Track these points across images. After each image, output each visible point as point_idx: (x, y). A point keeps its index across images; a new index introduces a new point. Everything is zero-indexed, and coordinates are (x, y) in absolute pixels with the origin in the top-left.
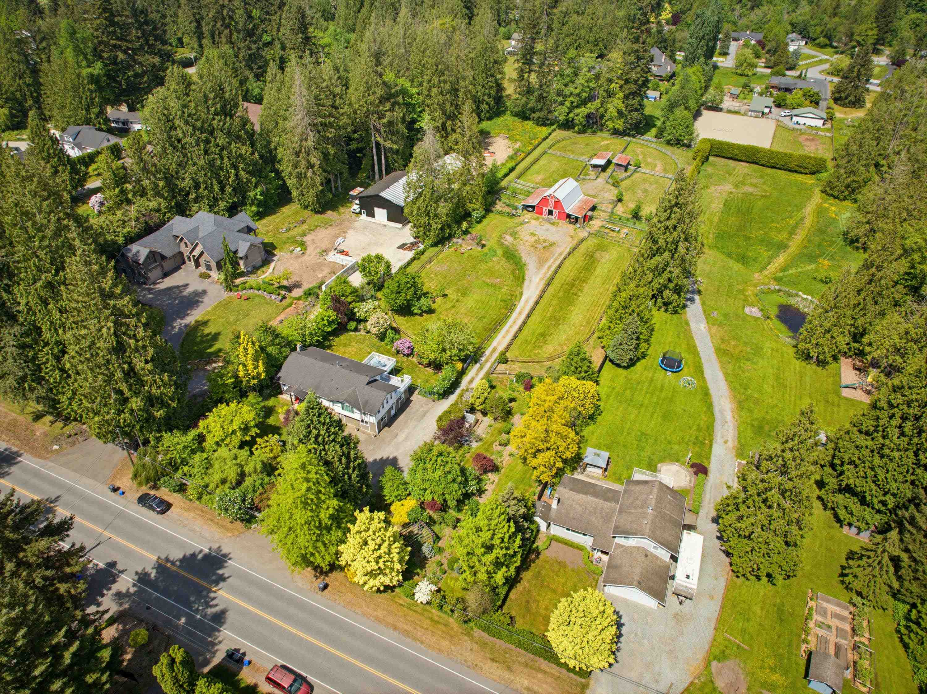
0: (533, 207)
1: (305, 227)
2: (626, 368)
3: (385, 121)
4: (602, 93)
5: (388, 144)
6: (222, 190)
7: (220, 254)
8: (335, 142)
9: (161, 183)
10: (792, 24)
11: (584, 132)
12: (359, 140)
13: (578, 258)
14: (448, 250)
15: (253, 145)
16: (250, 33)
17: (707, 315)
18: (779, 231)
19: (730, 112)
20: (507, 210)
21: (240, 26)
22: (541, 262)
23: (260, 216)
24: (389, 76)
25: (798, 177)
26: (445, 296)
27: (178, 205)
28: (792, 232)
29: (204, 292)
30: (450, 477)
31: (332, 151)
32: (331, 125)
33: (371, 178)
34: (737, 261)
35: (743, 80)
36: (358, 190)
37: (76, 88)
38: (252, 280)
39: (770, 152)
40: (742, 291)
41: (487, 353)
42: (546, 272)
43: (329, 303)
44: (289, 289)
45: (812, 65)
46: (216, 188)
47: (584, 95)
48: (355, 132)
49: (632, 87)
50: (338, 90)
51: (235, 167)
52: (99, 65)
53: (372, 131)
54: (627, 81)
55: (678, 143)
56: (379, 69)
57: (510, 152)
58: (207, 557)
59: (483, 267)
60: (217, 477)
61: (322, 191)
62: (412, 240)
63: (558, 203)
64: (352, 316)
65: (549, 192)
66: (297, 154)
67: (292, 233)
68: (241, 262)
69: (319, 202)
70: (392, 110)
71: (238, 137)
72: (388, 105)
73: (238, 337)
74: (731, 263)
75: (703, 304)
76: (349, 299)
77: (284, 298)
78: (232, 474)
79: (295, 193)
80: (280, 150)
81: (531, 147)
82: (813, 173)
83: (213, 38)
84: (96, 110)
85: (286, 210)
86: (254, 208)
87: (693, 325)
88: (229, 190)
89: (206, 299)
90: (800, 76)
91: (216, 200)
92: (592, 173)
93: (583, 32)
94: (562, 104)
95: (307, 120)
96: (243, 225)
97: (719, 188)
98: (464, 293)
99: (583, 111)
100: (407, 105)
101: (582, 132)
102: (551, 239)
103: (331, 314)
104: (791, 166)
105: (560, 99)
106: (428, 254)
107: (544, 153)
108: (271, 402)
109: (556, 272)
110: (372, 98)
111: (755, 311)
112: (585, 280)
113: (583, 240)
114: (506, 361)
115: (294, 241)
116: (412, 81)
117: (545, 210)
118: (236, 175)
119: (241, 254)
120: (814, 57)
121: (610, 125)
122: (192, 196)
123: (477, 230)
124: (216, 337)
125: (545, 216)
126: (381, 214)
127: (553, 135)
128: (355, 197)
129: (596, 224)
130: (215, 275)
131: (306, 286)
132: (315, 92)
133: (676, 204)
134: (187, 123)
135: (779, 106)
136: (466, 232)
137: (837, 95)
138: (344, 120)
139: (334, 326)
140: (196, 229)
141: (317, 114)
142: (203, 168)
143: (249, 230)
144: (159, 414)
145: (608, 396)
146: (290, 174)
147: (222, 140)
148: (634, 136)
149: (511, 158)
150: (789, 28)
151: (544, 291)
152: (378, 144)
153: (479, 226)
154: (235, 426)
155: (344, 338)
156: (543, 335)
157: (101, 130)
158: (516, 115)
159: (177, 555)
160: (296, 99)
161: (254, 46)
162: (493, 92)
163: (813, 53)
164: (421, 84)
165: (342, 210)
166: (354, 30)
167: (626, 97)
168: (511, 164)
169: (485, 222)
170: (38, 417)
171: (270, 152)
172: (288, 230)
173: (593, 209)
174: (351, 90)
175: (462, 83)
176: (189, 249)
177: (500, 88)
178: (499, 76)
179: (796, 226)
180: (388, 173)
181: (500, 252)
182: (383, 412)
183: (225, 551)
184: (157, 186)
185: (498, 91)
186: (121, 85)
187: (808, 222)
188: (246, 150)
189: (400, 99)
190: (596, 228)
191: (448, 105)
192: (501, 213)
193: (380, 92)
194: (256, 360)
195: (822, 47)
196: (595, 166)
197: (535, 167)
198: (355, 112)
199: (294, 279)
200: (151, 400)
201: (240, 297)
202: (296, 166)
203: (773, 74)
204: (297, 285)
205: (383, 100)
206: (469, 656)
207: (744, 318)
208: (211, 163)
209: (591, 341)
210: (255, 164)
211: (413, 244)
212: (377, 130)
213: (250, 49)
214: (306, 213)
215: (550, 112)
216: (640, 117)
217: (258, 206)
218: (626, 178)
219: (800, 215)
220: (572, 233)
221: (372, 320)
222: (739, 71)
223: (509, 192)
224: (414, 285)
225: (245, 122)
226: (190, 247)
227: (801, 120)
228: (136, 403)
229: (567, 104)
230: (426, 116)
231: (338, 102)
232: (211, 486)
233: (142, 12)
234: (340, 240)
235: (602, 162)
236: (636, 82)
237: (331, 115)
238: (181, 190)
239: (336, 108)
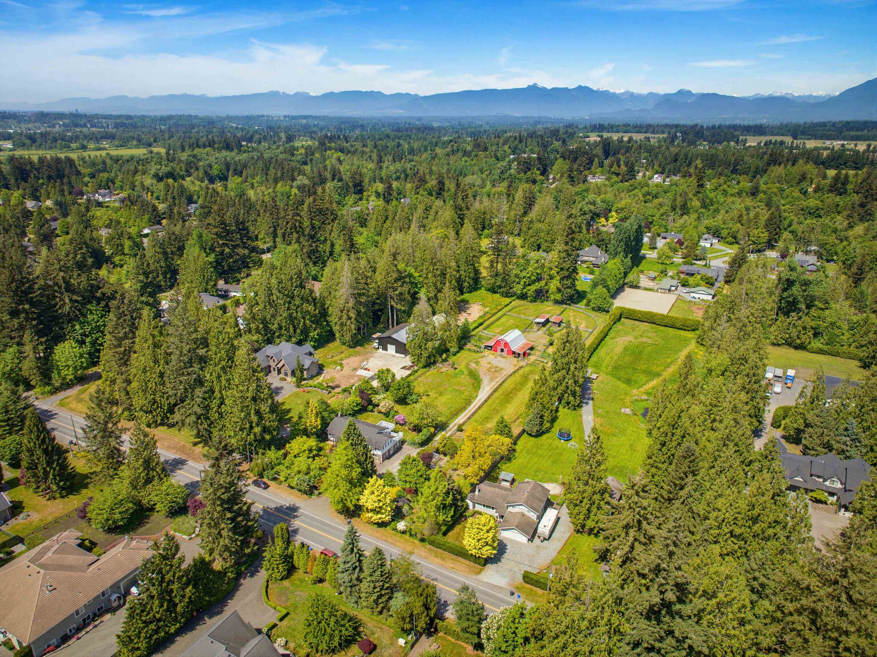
0: (491, 347)
1: (343, 355)
2: (536, 436)
3: (397, 292)
4: (546, 277)
5: (399, 307)
6: (295, 331)
7: (294, 365)
8: (366, 305)
9: (261, 326)
10: (707, 228)
11: (535, 301)
12: (380, 304)
13: (517, 377)
14: (433, 371)
15: (315, 305)
16: (312, 237)
17: (595, 412)
18: (658, 366)
19: (646, 289)
20: (474, 348)
21: (306, 233)
22: (492, 379)
23: (315, 348)
24: (401, 266)
25: (682, 332)
26: (428, 395)
27: (268, 339)
28: (668, 366)
29: (282, 388)
30: (419, 474)
31: (363, 310)
32: (363, 294)
33: (387, 328)
34: (624, 382)
35: (661, 267)
36: (378, 335)
37: (203, 270)
38: (311, 382)
39: (666, 317)
40: (622, 400)
41: (451, 426)
42: (494, 384)
43: (357, 393)
44: (333, 388)
45: (716, 257)
46: (291, 330)
47: (533, 278)
48: (378, 299)
49: (566, 273)
50: (369, 274)
51: (304, 318)
52: (213, 255)
53: (389, 299)
54: (562, 269)
55: (599, 309)
56: (395, 262)
57: (481, 313)
58: (288, 508)
59: (454, 380)
60: (296, 469)
61: (355, 334)
62: (410, 364)
63: (506, 344)
64: (370, 402)
65: (502, 337)
66: (342, 311)
67: (334, 359)
68: (305, 373)
69: (352, 341)
70: (402, 286)
71: (308, 301)
72: (400, 283)
73: (308, 403)
74: (619, 383)
75: (594, 406)
76: (369, 392)
77: (330, 392)
78: (304, 469)
79: (337, 335)
80: (331, 309)
81: (496, 311)
82: (694, 330)
83: (284, 237)
84: (212, 283)
85: (331, 345)
86: (312, 343)
87: (584, 417)
88: (298, 331)
89: (283, 391)
90: (706, 265)
91: (290, 337)
92: (535, 328)
93: (542, 235)
94: (519, 283)
95: (350, 291)
96: (307, 351)
97: (623, 339)
98: (441, 394)
99: (533, 288)
100: (411, 283)
101: (534, 300)
102: (501, 366)
103: (359, 400)
104: (678, 325)
105: (517, 280)
106: (420, 372)
107: (504, 314)
108: (321, 445)
109: (501, 385)
110: (390, 279)
111: (628, 411)
112: (519, 390)
113: (521, 367)
114: (461, 430)
115: (335, 363)
116: (416, 268)
117: (499, 349)
118: (304, 323)
119: (305, 368)
120: (722, 251)
121: (552, 297)
122: (276, 334)
123: (452, 359)
124: (289, 411)
125: (499, 352)
126: (391, 349)
127: (513, 303)
128: (375, 339)
129: (532, 358)
130: (289, 379)
131: (343, 387)
132: (356, 275)
133: (567, 341)
134: (280, 292)
135: (684, 285)
136: (445, 360)
137: (727, 279)
138: (372, 291)
139: (359, 407)
140: (281, 352)
141: (355, 288)
142: (285, 318)
143: (311, 354)
144: (268, 437)
145: (522, 451)
146: (336, 323)
147: (298, 302)
148: (570, 305)
149: (481, 317)
150: (705, 230)
151: (492, 394)
152: (392, 307)
153: (454, 358)
154: (305, 447)
155: (365, 415)
156: (487, 418)
157: (213, 295)
158: (489, 290)
159: (273, 506)
160: (343, 280)
161: (314, 245)
162: (472, 275)
163: (723, 248)
164: (422, 271)
165: (366, 346)
166: (380, 234)
167: (562, 279)
168: (481, 321)
169: (458, 355)
170: (195, 444)
171: (324, 310)
172: (333, 357)
173: (532, 349)
174: (377, 274)
175: (448, 270)
176: (275, 364)
177: (477, 272)
178: (476, 265)
179: (671, 363)
180: (397, 324)
181: (466, 373)
182: (386, 449)
183: (297, 505)
184: (258, 327)
185: (476, 274)
186: (223, 267)
187: (680, 362)
188: (311, 308)
189: (407, 280)
190: (532, 360)
191: (439, 284)
192: (469, 350)
193: (395, 275)
194: (317, 417)
195: (731, 244)
196: (538, 323)
197: (498, 323)
198: (379, 287)
199: (337, 383)
200: (265, 430)
201: (304, 391)
202: (340, 318)
203: (685, 263)
204: (338, 386)
205: (396, 280)
206: (423, 554)
207: (619, 414)
208: (291, 315)
209: (517, 423)
210: (315, 316)
211: (411, 367)
212: (392, 298)
213: (311, 246)
214: (344, 347)
215: (511, 288)
216: (573, 292)
217: (315, 342)
218: (558, 331)
219: (676, 356)
220: (515, 363)
221: (382, 404)
222: (660, 261)
223: (477, 338)
224: (409, 386)
225: (312, 292)
226: (276, 362)
227: (697, 296)
228: (257, 430)
229: (522, 283)
230: (423, 290)
231: (369, 281)
232: (293, 475)
233: (241, 223)
234: (365, 363)
235: (542, 320)
236: (568, 270)
237: (364, 289)
238: (271, 330)
239: (367, 284)
